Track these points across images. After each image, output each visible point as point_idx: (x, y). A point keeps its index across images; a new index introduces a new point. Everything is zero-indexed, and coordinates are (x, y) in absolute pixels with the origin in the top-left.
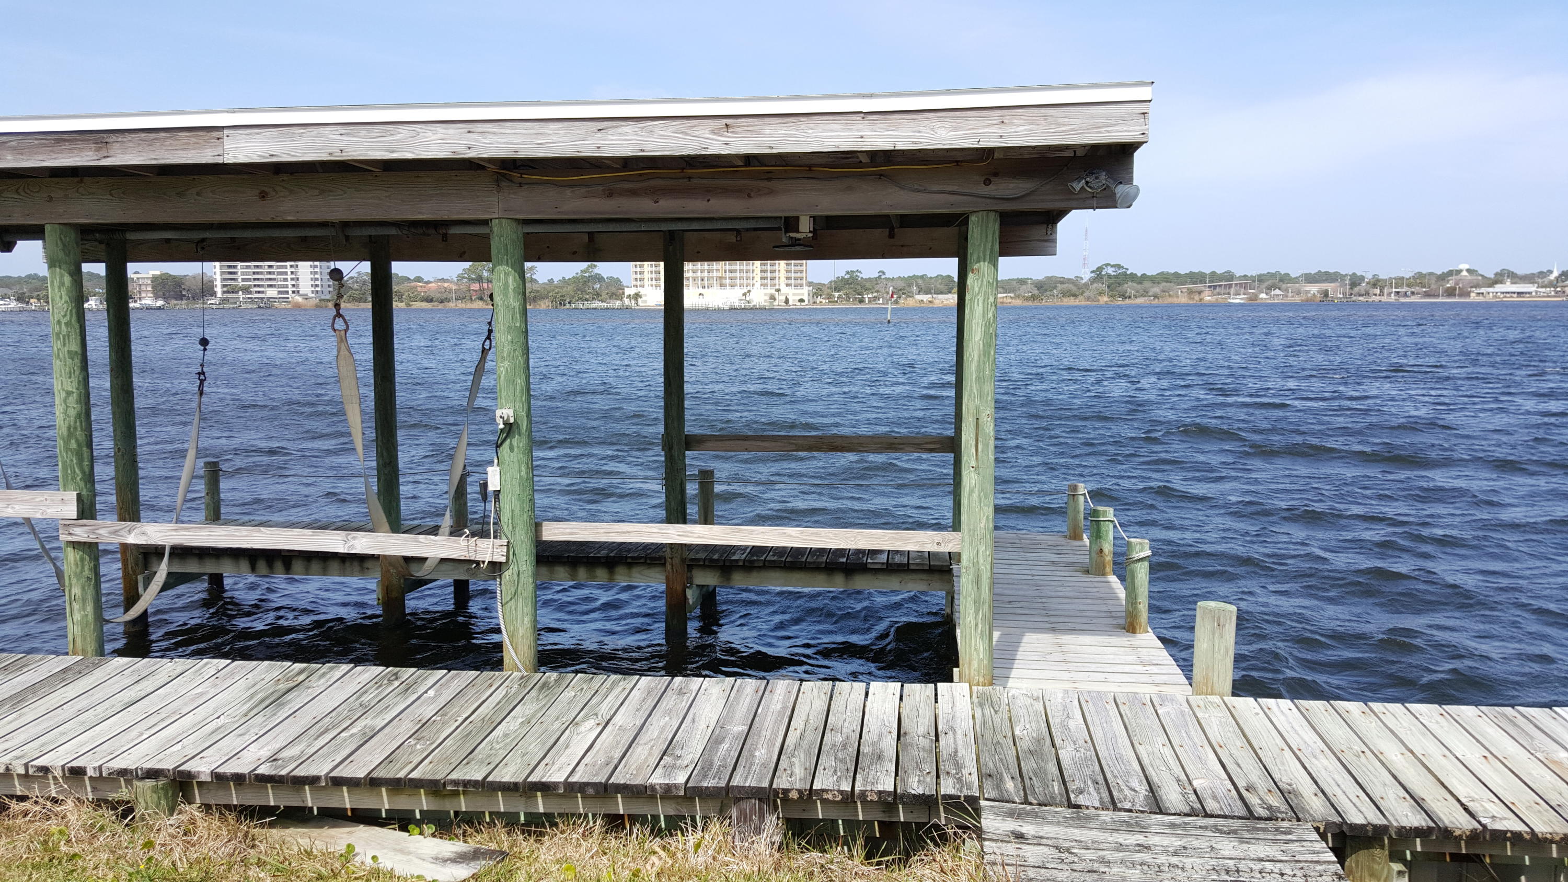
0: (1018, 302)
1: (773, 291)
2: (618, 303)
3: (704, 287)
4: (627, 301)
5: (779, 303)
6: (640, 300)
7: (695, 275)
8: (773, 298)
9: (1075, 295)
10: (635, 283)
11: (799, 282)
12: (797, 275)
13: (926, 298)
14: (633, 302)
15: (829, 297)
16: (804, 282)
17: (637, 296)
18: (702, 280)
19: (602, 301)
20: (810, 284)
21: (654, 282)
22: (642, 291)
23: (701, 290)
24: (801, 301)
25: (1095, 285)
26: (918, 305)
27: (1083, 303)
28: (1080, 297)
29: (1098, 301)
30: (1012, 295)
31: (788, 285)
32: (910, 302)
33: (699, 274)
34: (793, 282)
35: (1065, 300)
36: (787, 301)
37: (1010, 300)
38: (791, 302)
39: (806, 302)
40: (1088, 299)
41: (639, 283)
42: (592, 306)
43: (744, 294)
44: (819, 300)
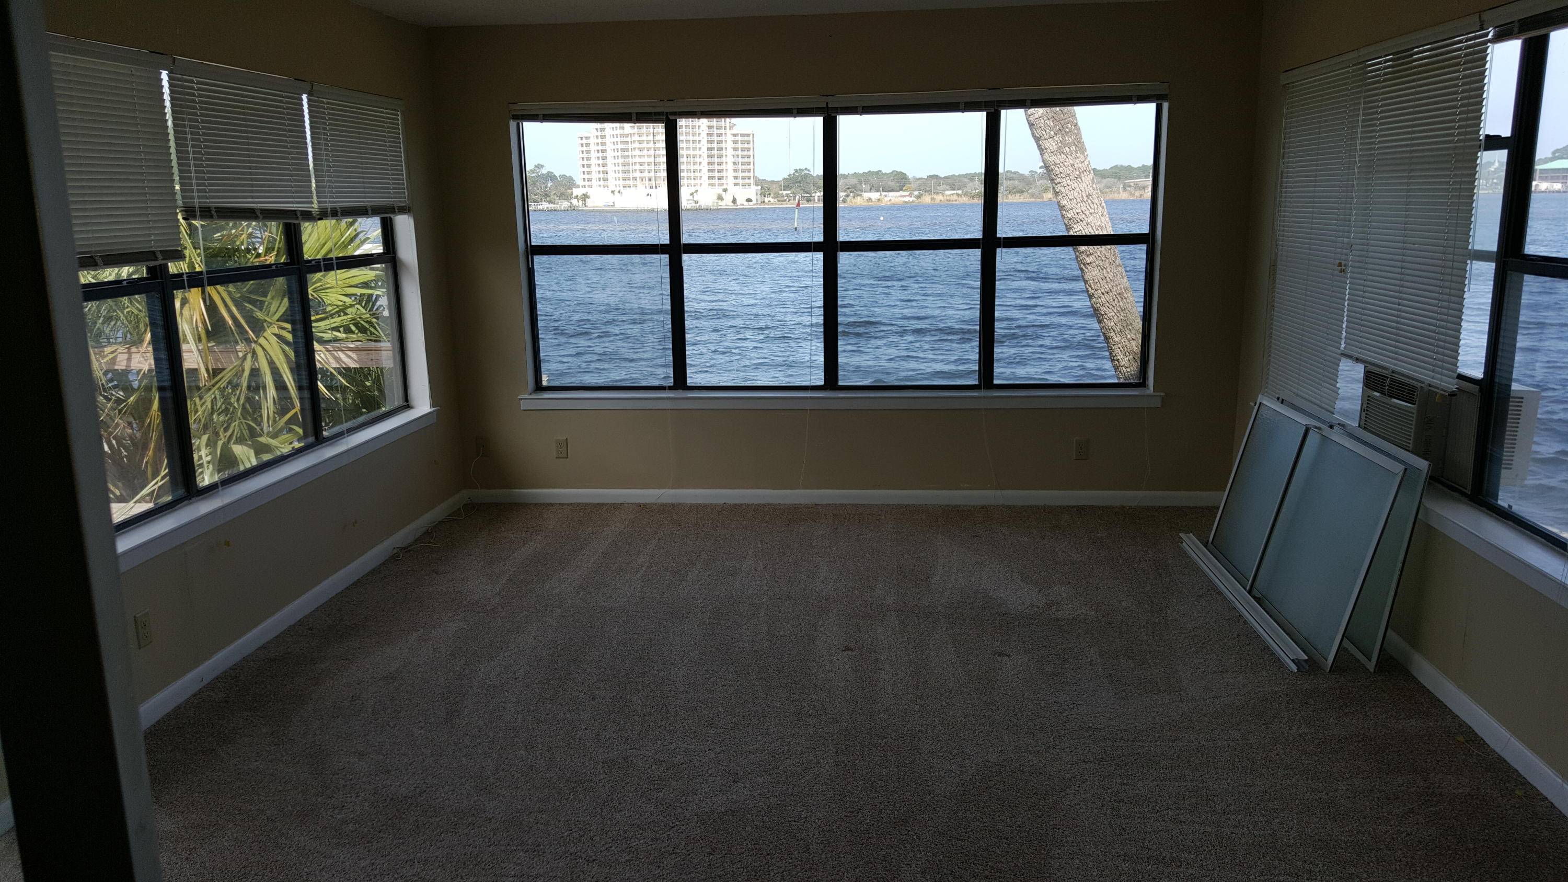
0: (964, 200)
1: (720, 191)
2: (565, 205)
3: (651, 187)
4: (574, 202)
5: (727, 203)
6: (587, 200)
7: (642, 175)
8: (720, 198)
9: (1021, 192)
10: (583, 183)
11: (747, 181)
12: (744, 174)
13: (875, 196)
14: (581, 203)
15: (777, 196)
16: (752, 181)
17: (585, 197)
18: (650, 180)
19: (550, 202)
20: (758, 182)
21: (602, 183)
22: (590, 191)
23: (649, 191)
24: (749, 200)
25: (1041, 181)
26: (866, 204)
27: (1028, 200)
28: (1025, 194)
29: (1042, 197)
30: (960, 192)
31: (735, 184)
32: (858, 200)
33: (646, 174)
34: (740, 181)
35: (1010, 197)
36: (734, 201)
37: (955, 197)
38: (738, 202)
39: (754, 201)
40: (1032, 196)
41: (587, 183)
42: (540, 207)
43: (692, 194)
44: (767, 200)
